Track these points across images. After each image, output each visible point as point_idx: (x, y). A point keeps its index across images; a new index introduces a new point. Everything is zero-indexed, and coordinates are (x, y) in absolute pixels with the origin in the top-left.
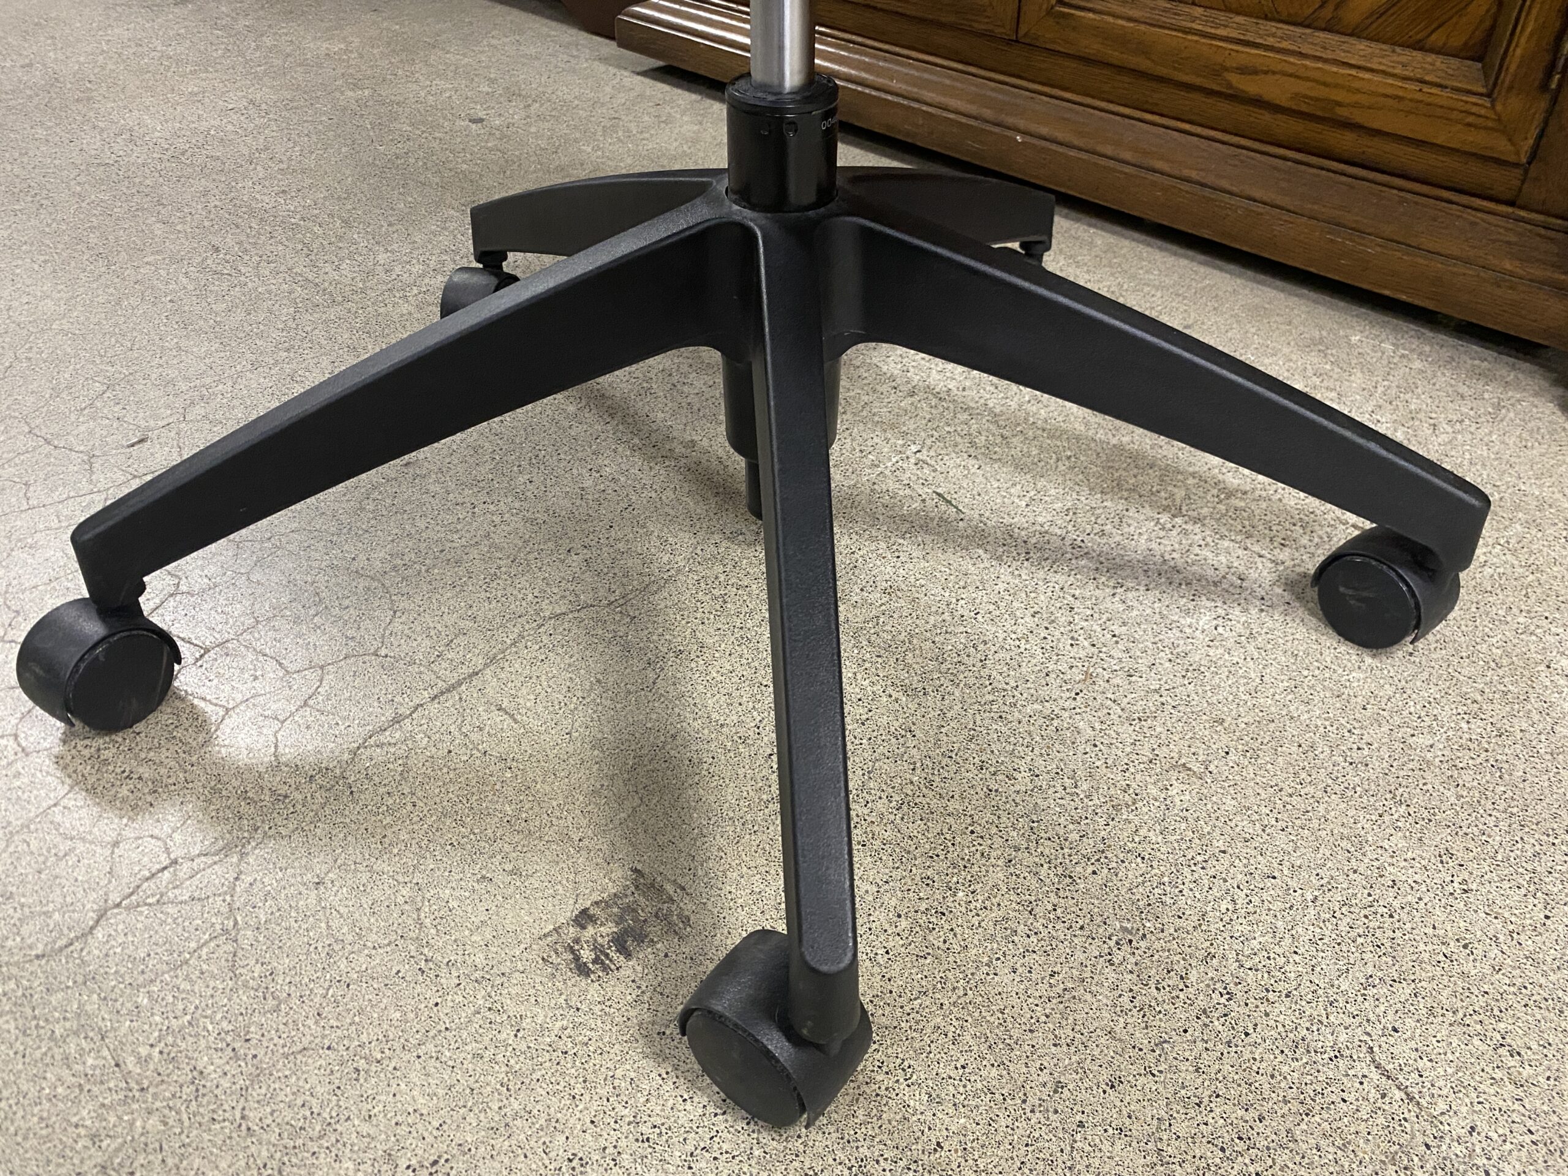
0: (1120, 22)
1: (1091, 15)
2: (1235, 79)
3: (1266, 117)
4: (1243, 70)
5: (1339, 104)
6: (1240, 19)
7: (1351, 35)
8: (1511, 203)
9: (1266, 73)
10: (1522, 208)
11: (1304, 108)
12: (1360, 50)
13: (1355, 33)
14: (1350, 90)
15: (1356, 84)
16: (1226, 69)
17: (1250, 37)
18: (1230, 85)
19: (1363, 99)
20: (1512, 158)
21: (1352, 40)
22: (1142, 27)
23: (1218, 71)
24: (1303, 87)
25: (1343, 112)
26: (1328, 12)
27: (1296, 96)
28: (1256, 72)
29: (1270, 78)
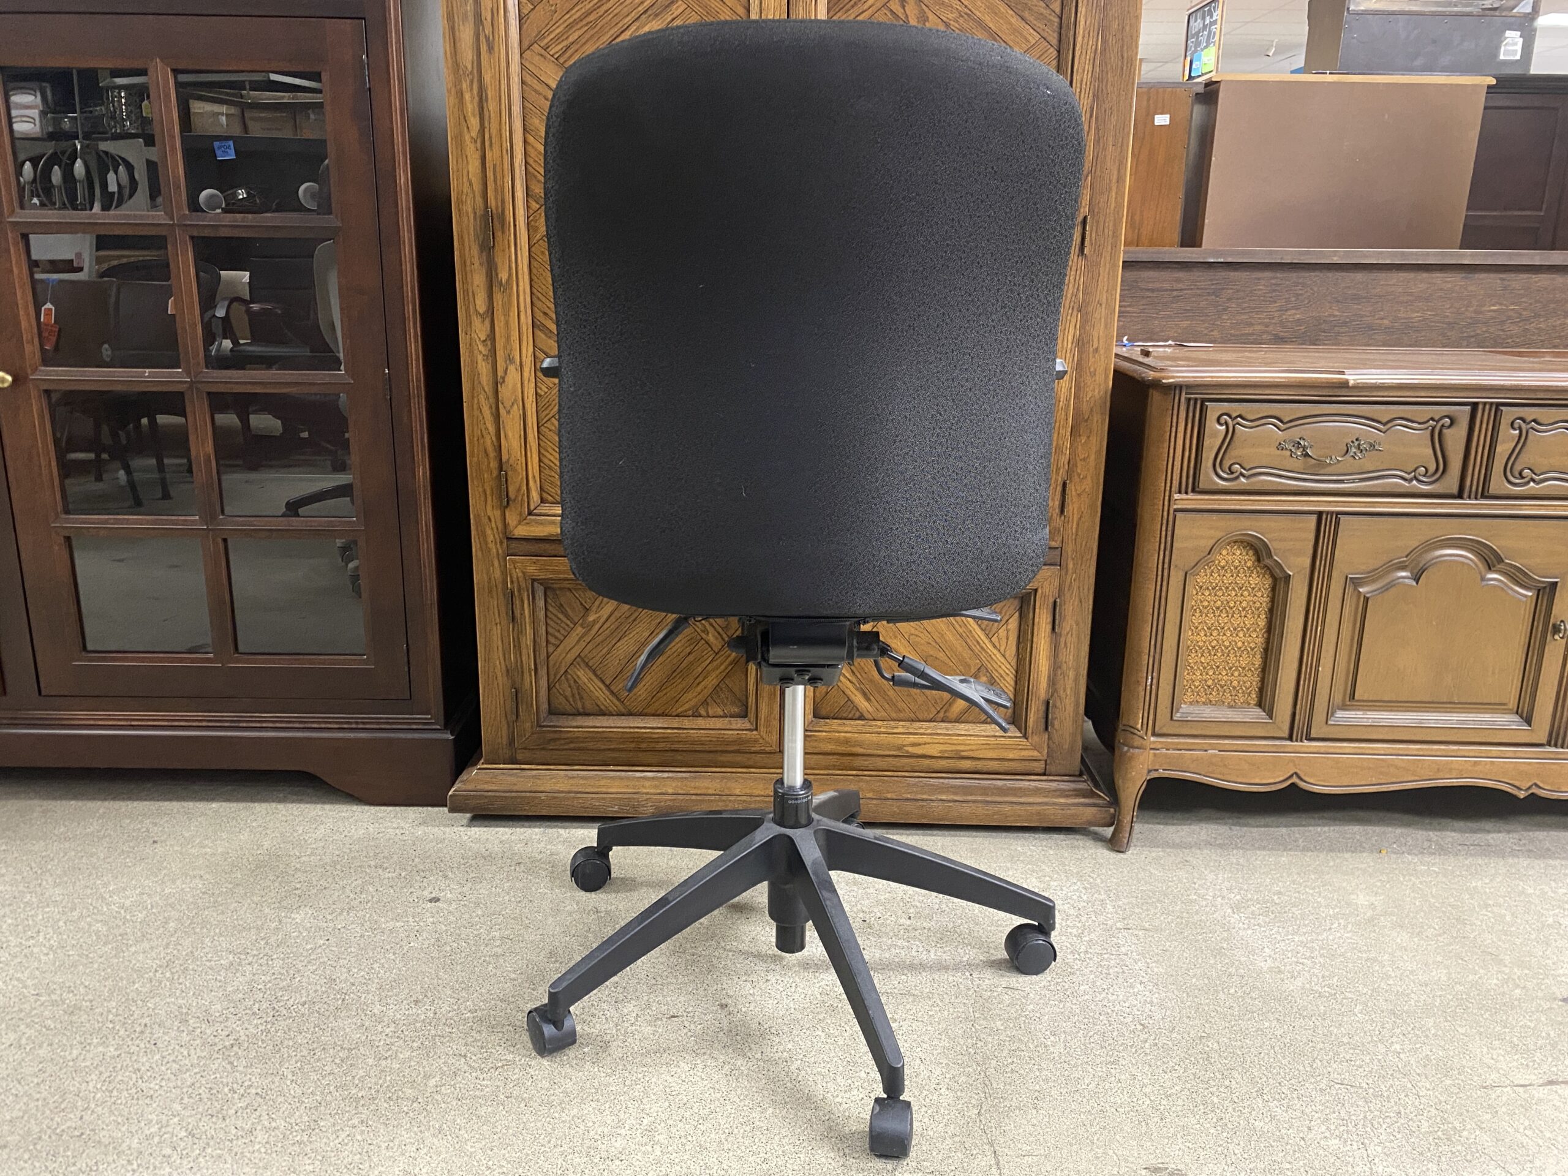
0: (843, 734)
1: (824, 734)
2: (911, 749)
3: (927, 762)
4: (914, 745)
5: (963, 751)
6: (901, 723)
7: (955, 722)
8: (1044, 774)
9: (925, 744)
10: (1050, 775)
11: (946, 755)
12: (962, 728)
13: (957, 721)
14: (966, 745)
15: (968, 742)
16: (904, 746)
17: (911, 731)
18: (907, 752)
19: (974, 747)
20: (1041, 758)
21: (957, 724)
22: (856, 735)
23: (900, 748)
24: (942, 747)
25: (963, 754)
26: (941, 715)
27: (941, 751)
28: (920, 745)
29: (927, 746)
